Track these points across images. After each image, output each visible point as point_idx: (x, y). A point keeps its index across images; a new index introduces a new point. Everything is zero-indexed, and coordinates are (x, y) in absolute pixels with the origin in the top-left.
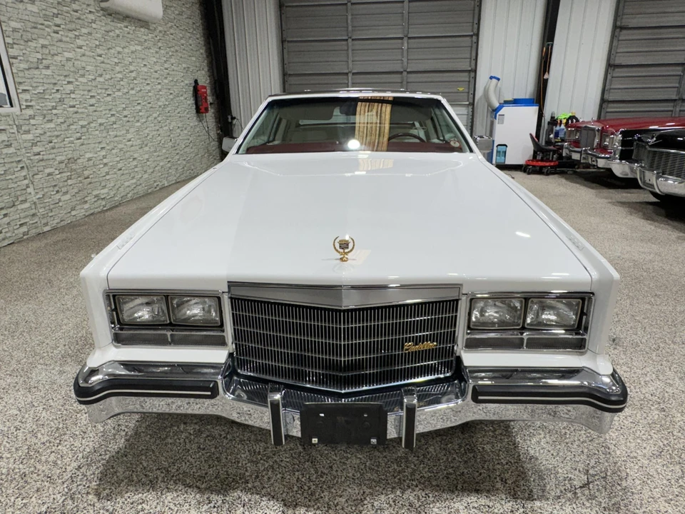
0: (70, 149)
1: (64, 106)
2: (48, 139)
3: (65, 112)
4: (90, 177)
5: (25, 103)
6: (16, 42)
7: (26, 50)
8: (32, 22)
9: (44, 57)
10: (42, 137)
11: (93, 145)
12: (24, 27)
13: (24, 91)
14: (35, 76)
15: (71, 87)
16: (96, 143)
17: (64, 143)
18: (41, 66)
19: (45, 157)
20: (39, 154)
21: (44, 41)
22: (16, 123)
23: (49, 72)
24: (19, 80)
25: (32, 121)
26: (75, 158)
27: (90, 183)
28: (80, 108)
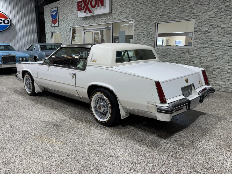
0: (209, 62)
1: (213, 46)
2: (200, 57)
3: (212, 49)
4: (216, 75)
5: (194, 45)
6: (198, 26)
7: (201, 28)
8: (208, 18)
9: (209, 29)
10: (197, 56)
11: (223, 63)
12: (204, 20)
13: (195, 41)
14: (202, 36)
15: (220, 39)
16: (226, 62)
17: (207, 60)
18: (206, 33)
19: (196, 63)
20: (194, 61)
21: (212, 24)
22: (189, 51)
23: (210, 34)
24: (195, 38)
25: (195, 51)
26: (210, 66)
27: (215, 77)
28: (222, 47)
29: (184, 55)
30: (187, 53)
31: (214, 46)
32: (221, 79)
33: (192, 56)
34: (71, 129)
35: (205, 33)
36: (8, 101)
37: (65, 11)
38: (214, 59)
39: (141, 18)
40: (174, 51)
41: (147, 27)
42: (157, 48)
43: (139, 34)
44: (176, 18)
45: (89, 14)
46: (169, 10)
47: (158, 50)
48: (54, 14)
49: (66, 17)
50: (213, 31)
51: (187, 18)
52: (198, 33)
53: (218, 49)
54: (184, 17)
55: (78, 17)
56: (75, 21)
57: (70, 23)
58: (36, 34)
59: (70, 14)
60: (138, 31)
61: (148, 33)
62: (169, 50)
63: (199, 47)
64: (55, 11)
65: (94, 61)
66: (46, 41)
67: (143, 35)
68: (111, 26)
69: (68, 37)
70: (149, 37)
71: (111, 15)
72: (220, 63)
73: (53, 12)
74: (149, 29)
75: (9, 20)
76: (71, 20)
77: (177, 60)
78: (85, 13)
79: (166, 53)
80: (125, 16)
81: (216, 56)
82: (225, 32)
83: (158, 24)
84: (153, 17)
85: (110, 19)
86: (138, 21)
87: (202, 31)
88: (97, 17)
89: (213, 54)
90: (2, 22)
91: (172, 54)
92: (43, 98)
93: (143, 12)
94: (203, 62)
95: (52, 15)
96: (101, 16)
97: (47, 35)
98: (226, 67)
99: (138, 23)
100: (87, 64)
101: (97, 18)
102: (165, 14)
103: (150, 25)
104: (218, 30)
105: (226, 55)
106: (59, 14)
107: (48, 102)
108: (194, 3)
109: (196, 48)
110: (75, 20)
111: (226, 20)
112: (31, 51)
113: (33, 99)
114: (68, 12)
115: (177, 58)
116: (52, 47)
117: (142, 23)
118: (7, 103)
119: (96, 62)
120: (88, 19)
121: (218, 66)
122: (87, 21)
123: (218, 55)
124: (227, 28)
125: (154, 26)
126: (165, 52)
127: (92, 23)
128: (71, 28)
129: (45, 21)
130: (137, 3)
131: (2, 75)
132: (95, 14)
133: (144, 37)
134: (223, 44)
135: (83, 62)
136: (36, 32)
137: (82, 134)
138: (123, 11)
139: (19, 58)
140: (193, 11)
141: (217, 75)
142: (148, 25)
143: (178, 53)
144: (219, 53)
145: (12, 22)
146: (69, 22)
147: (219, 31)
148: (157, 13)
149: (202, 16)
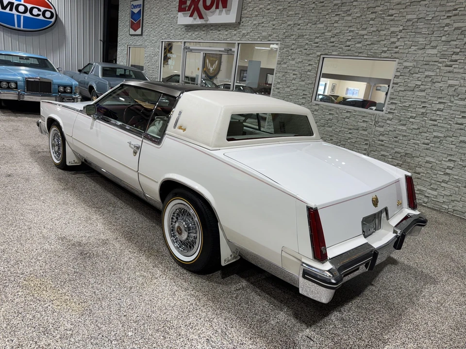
0: (413, 148)
1: (424, 118)
2: (395, 135)
3: (423, 123)
4: (421, 174)
5: (389, 110)
6: (402, 74)
7: (408, 79)
8: (425, 61)
9: (424, 83)
10: (390, 132)
11: (439, 154)
12: (416, 65)
13: (392, 103)
14: (407, 96)
15: (441, 106)
16: (445, 154)
17: (409, 142)
18: (417, 90)
19: (386, 145)
20: (382, 141)
21: (430, 73)
22: (376, 120)
23: (423, 94)
24: (392, 97)
25: (388, 122)
26: (413, 156)
27: (418, 178)
28: (442, 123)
29: (365, 126)
30: (372, 122)
31: (426, 119)
32: (429, 184)
33: (382, 130)
34: (113, 270)
35: (413, 91)
36: (9, 176)
37: (156, 9)
38: (422, 142)
39: (294, 42)
40: (348, 115)
41: (302, 61)
42: (316, 104)
43: (286, 72)
44: (361, 53)
45: (199, 21)
46: (351, 34)
47: (317, 108)
48: (136, 11)
49: (157, 19)
50: (430, 88)
51: (383, 55)
52: (400, 89)
53: (434, 125)
54: (377, 51)
55: (178, 23)
56: (171, 30)
57: (161, 32)
58: (100, 45)
59: (164, 16)
60: (286, 66)
61: (303, 73)
62: (338, 112)
63: (397, 114)
64: (138, 5)
65: (180, 128)
66: (118, 59)
67: (294, 74)
68: (235, 49)
69: (156, 57)
70: (303, 81)
71: (239, 29)
72: (433, 152)
73: (135, 7)
74: (306, 65)
75: (53, 11)
76: (165, 27)
77: (350, 133)
78: (191, 19)
79: (331, 117)
80: (264, 34)
81: (428, 138)
82: (455, 93)
83: (324, 58)
84: (317, 43)
85: (235, 35)
86: (287, 47)
87: (409, 85)
88: (212, 28)
89: (422, 134)
90: (41, 13)
91: (343, 120)
92: (81, 177)
93: (299, 31)
94: (401, 145)
95: (133, 13)
96: (220, 27)
97: (119, 49)
98: (445, 163)
99: (286, 51)
100: (166, 132)
101: (212, 30)
102: (341, 40)
103: (309, 58)
104: (441, 89)
105: (448, 139)
106: (145, 14)
107: (87, 188)
108: (401, 28)
109: (391, 116)
110: (171, 28)
111: (461, 71)
112: (85, 75)
113: (61, 177)
114: (161, 11)
115: (350, 129)
116: (125, 72)
117: (294, 52)
118: (7, 180)
119: (184, 130)
120: (196, 30)
121: (428, 159)
122: (194, 33)
123: (433, 136)
124: (460, 86)
125: (316, 62)
126: (330, 114)
127: (202, 37)
128: (162, 42)
129: (119, 22)
130: (290, 13)
131: (24, 115)
132: (208, 22)
133: (294, 79)
134: (447, 117)
135: (162, 122)
136: (100, 40)
137: (131, 288)
138: (263, 23)
139: (59, 87)
140: (398, 44)
141: (424, 175)
142: (305, 58)
143: (354, 119)
144: (435, 134)
145: (59, 16)
146: (161, 30)
147: (443, 90)
148: (325, 37)
149: (414, 56)
